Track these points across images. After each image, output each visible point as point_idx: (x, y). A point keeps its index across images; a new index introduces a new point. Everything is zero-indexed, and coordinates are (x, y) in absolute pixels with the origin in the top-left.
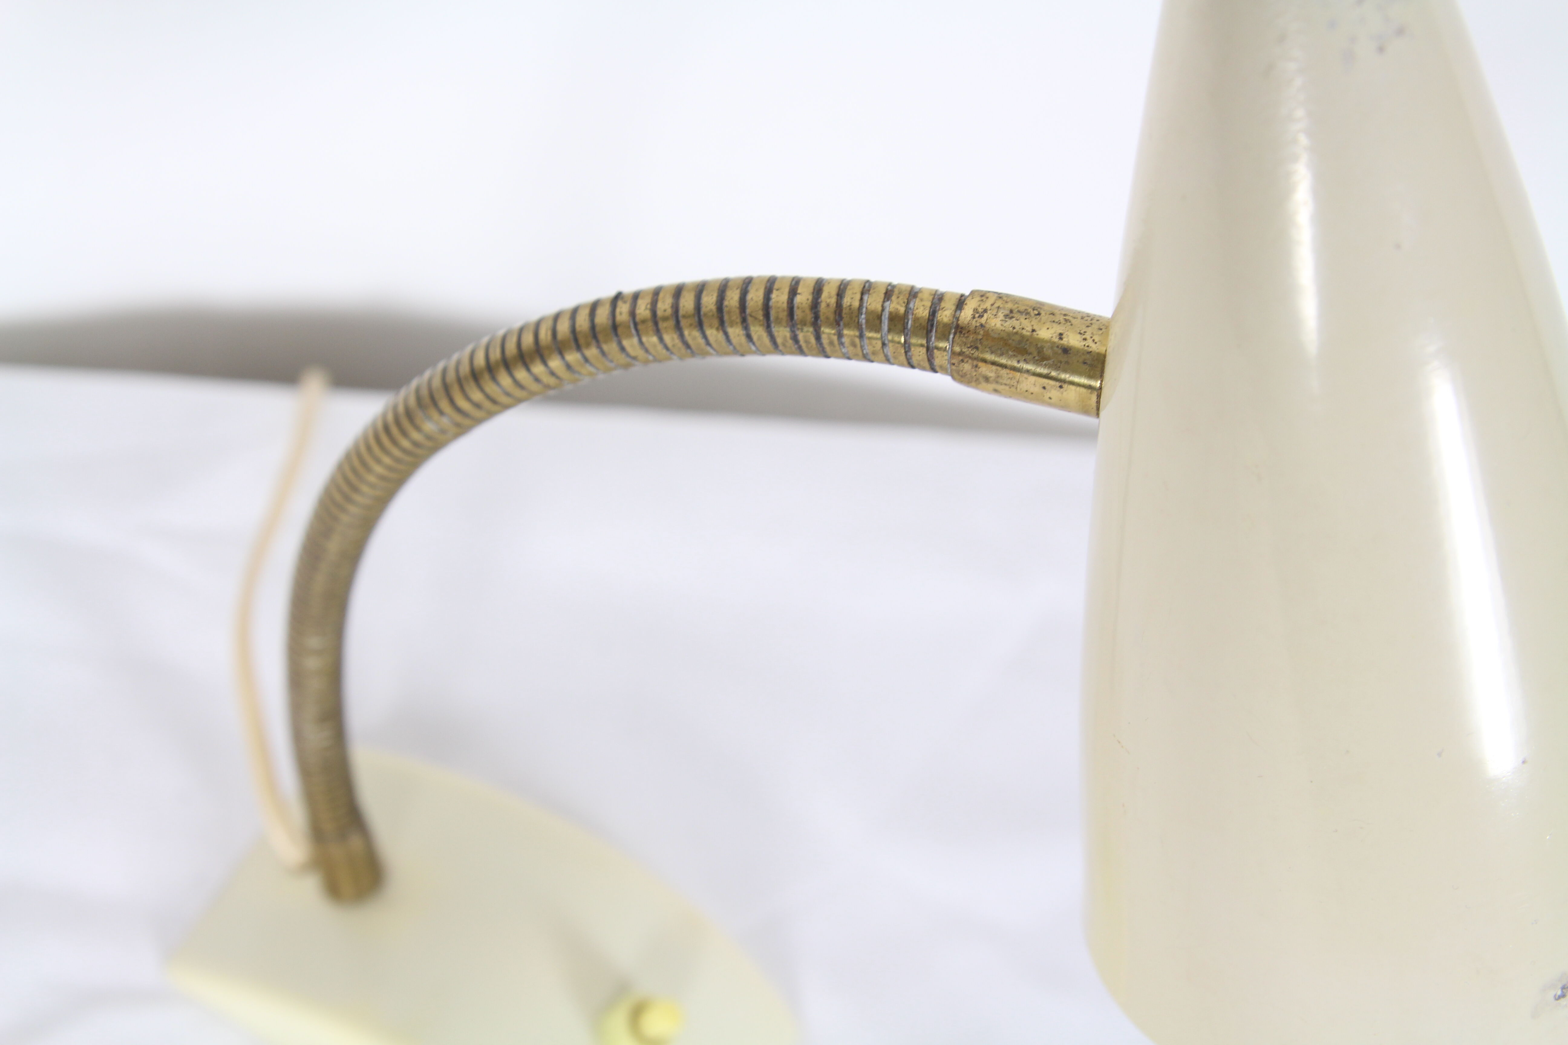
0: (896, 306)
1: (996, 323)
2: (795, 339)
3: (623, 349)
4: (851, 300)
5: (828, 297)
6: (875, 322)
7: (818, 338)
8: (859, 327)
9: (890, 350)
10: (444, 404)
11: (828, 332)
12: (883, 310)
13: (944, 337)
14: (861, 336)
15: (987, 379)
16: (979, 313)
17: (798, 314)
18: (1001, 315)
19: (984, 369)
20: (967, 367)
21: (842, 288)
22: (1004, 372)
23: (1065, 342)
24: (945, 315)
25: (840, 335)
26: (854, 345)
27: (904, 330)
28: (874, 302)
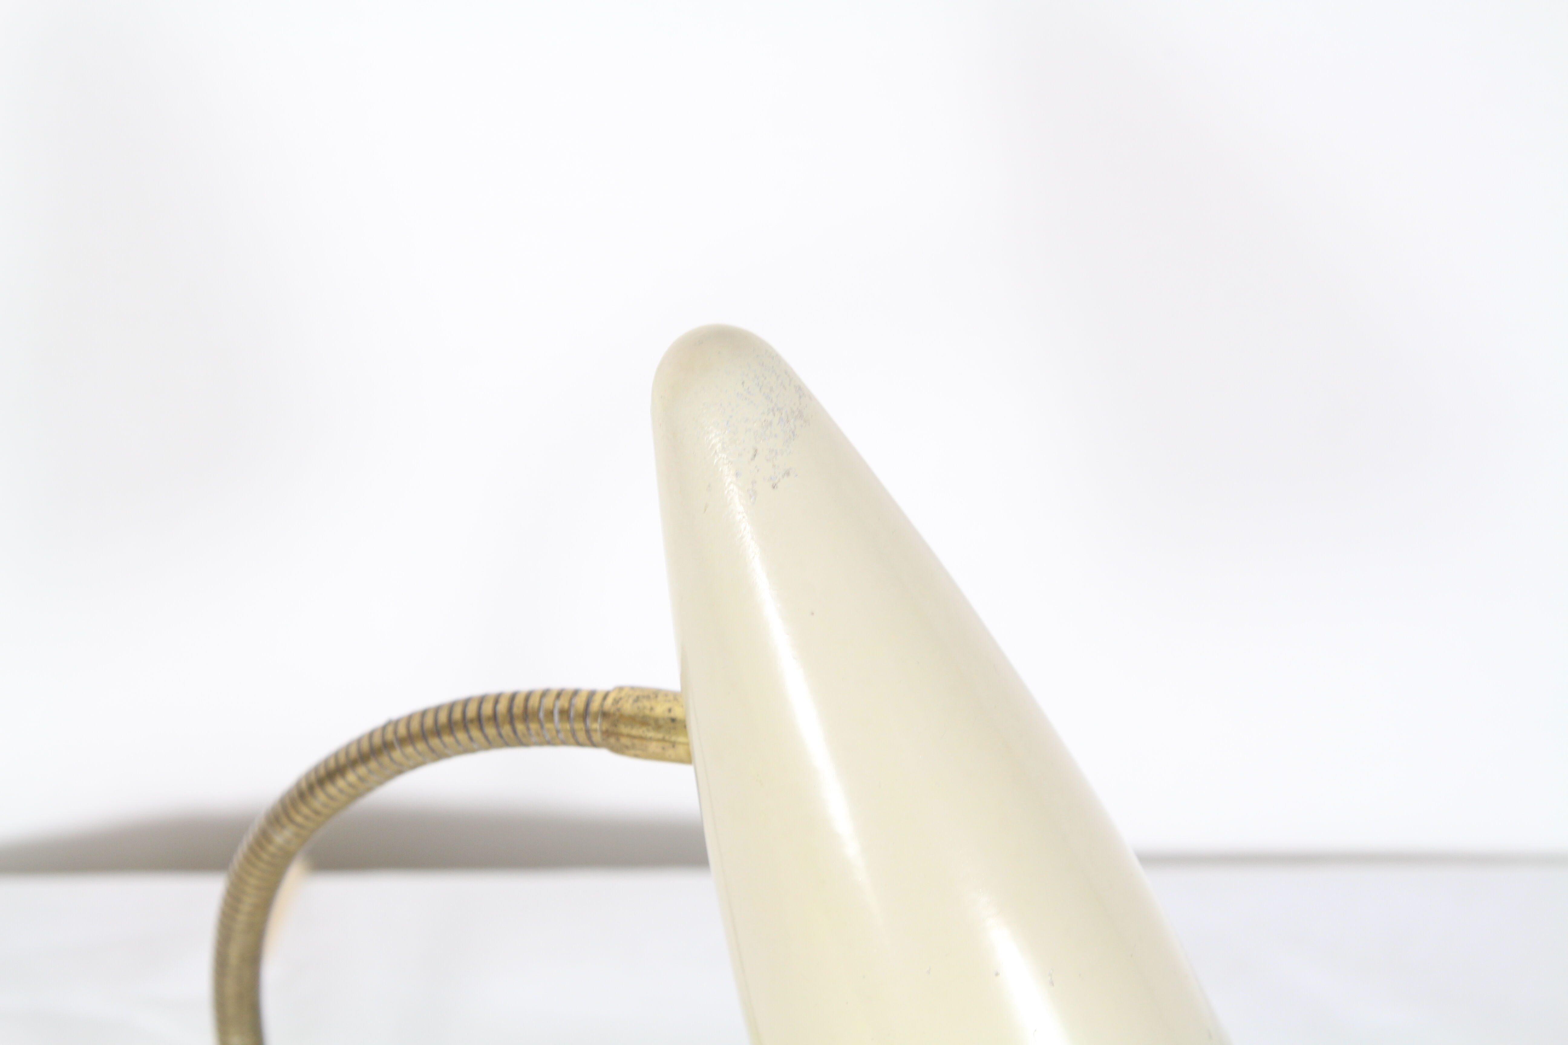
0: (563, 703)
1: (628, 707)
2: (500, 735)
3: (392, 759)
4: (534, 702)
5: (519, 702)
6: (550, 714)
7: (515, 731)
8: (540, 722)
9: (562, 736)
10: (284, 820)
11: (520, 727)
12: (554, 706)
13: (595, 720)
14: (542, 727)
15: (627, 747)
16: (616, 701)
17: (500, 718)
18: (631, 701)
19: (625, 741)
20: (612, 740)
21: (528, 696)
22: (636, 742)
23: (672, 715)
24: (595, 706)
25: (528, 729)
26: (538, 734)
27: (568, 719)
28: (548, 702)
